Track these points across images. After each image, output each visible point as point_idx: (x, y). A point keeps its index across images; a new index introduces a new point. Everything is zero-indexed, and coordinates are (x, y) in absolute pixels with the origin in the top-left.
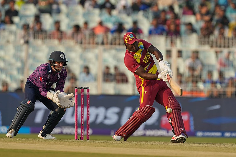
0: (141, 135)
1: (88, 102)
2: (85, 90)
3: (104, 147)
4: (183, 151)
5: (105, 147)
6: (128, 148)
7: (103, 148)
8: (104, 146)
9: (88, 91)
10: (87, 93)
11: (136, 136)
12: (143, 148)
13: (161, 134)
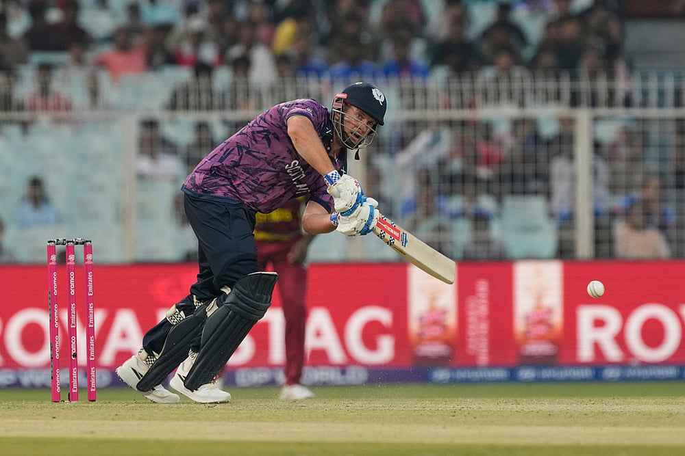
0: (261, 381)
1: (90, 285)
2: (79, 249)
3: (140, 422)
4: (383, 424)
5: (145, 420)
6: (214, 423)
7: (135, 422)
8: (140, 419)
9: (88, 250)
10: (85, 257)
11: (244, 385)
12: (259, 420)
13: (323, 380)
